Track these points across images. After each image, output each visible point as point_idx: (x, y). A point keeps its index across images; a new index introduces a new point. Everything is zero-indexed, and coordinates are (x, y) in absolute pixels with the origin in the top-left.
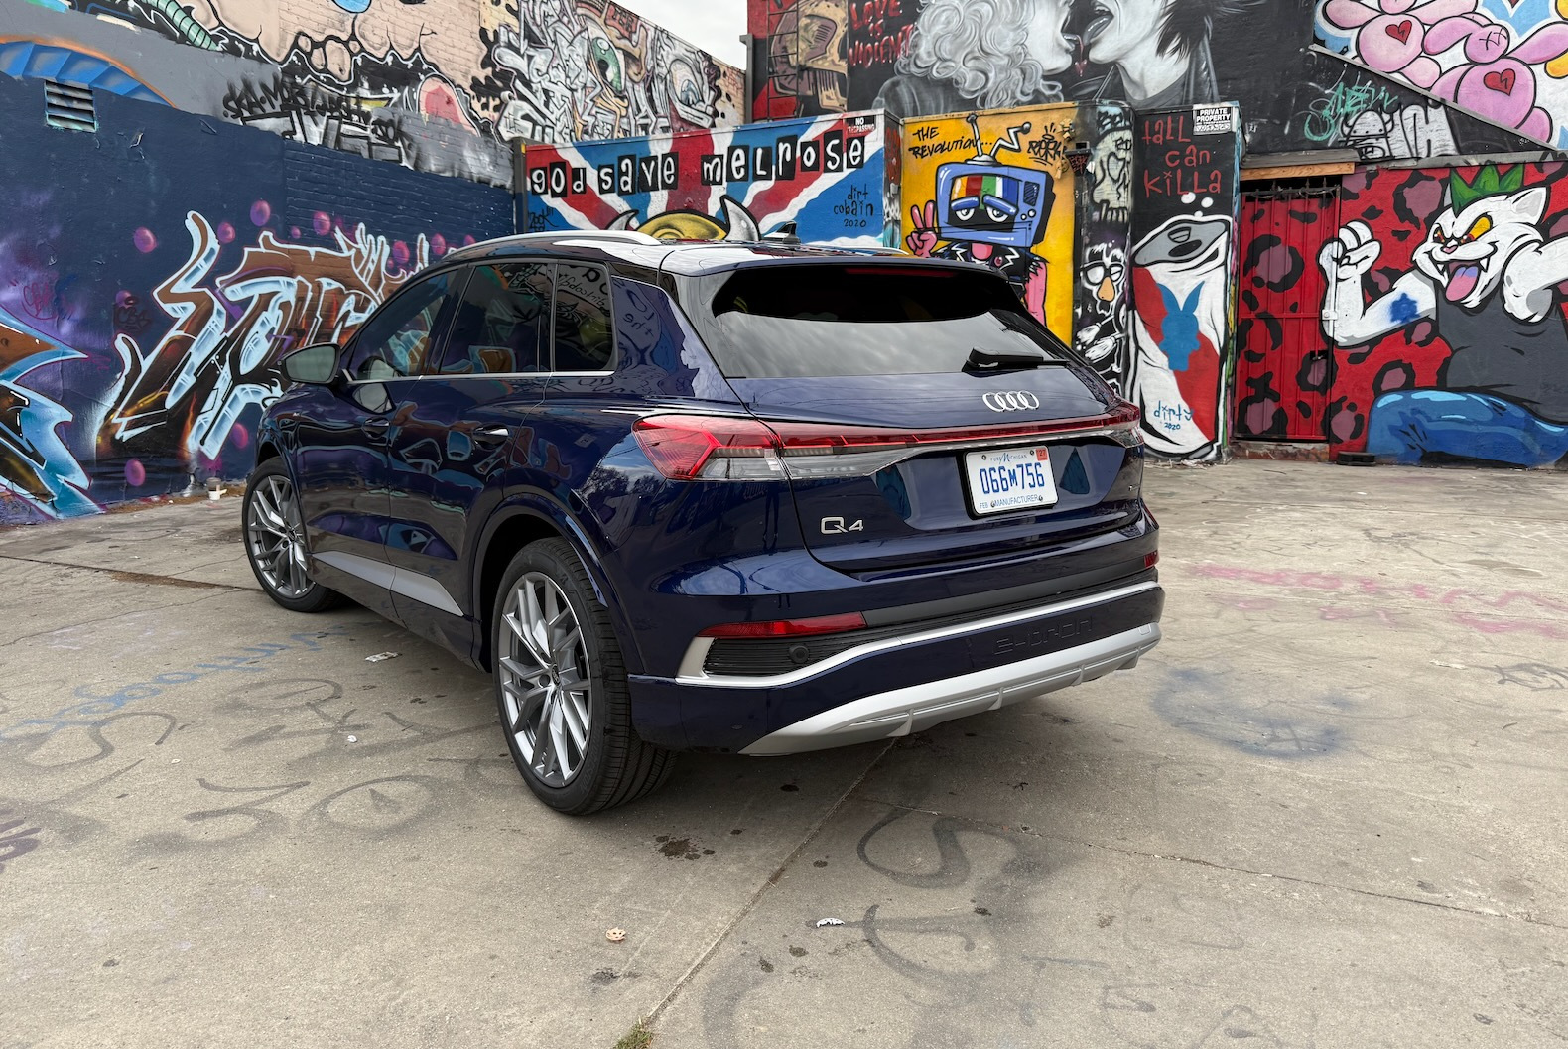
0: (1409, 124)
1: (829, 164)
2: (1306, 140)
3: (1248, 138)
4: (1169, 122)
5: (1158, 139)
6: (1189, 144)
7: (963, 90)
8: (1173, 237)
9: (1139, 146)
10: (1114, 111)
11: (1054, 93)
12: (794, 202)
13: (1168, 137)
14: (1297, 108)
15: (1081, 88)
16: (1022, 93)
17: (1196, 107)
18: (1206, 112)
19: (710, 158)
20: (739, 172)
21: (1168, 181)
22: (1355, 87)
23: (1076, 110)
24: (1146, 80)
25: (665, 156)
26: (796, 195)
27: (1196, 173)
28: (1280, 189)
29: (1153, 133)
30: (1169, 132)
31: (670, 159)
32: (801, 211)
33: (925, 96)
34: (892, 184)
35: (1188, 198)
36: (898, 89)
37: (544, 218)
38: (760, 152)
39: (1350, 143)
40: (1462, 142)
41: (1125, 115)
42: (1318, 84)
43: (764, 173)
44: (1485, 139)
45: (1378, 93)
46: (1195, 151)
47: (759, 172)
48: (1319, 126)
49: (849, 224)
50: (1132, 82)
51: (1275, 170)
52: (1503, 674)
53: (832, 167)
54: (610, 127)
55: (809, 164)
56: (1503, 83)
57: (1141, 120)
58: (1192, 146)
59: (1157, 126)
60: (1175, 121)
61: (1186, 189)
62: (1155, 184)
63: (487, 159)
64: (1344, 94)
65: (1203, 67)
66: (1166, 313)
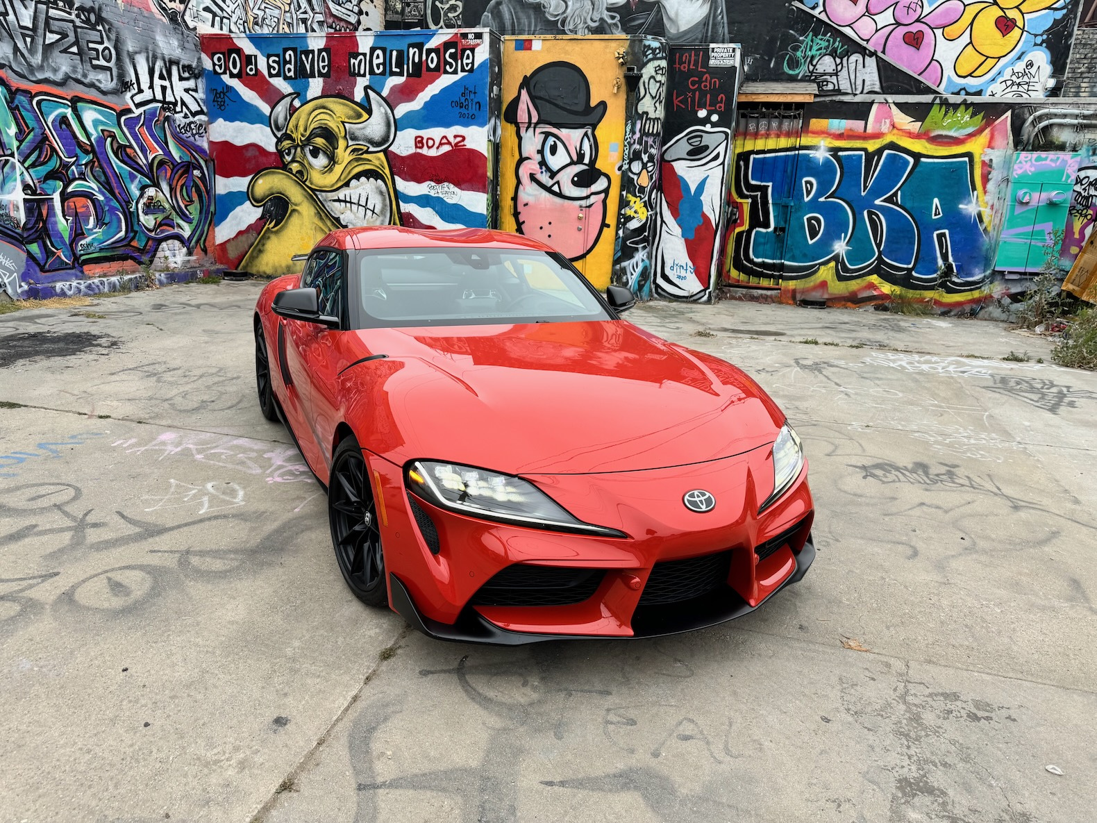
0: (852, 67)
1: (448, 67)
2: (785, 72)
3: (746, 68)
4: (693, 55)
5: (684, 68)
6: (705, 73)
7: (549, 13)
8: (690, 141)
9: (671, 72)
10: (655, 44)
11: (614, 21)
12: (421, 95)
13: (691, 67)
14: (781, 49)
15: (634, 19)
16: (592, 19)
17: (712, 45)
18: (718, 50)
19: (356, 55)
20: (378, 69)
21: (689, 99)
22: (820, 37)
23: (629, 42)
24: (680, 18)
25: (320, 51)
26: (422, 90)
27: (708, 95)
28: (764, 110)
29: (681, 63)
30: (692, 63)
31: (324, 53)
32: (426, 103)
33: (521, 14)
34: (495, 87)
35: (702, 114)
36: (501, 7)
37: (224, 94)
38: (395, 53)
39: (813, 78)
40: (886, 82)
41: (662, 48)
42: (795, 32)
43: (398, 70)
44: (898, 82)
45: (834, 43)
46: (709, 78)
47: (394, 69)
48: (794, 64)
49: (462, 115)
50: (669, 18)
51: (762, 96)
52: (866, 471)
53: (450, 70)
54: (276, 20)
55: (432, 66)
56: (914, 40)
57: (673, 53)
58: (707, 75)
59: (684, 58)
60: (697, 55)
61: (702, 107)
62: (680, 101)
63: (176, 43)
64: (812, 41)
65: (719, 11)
66: (682, 197)
